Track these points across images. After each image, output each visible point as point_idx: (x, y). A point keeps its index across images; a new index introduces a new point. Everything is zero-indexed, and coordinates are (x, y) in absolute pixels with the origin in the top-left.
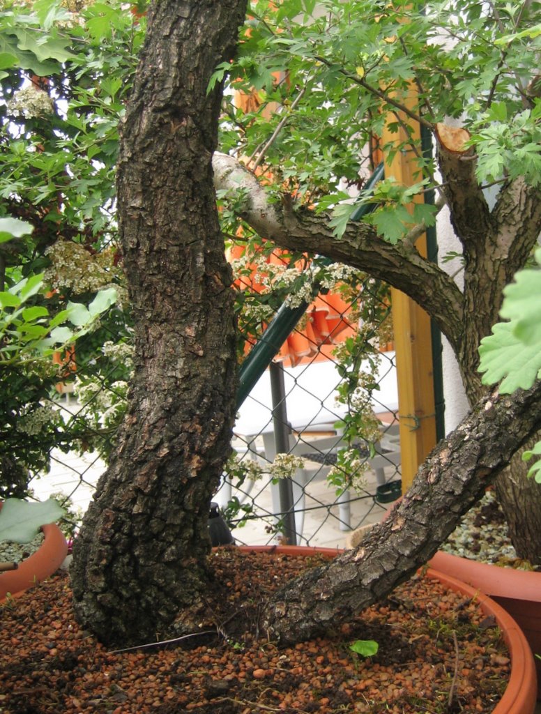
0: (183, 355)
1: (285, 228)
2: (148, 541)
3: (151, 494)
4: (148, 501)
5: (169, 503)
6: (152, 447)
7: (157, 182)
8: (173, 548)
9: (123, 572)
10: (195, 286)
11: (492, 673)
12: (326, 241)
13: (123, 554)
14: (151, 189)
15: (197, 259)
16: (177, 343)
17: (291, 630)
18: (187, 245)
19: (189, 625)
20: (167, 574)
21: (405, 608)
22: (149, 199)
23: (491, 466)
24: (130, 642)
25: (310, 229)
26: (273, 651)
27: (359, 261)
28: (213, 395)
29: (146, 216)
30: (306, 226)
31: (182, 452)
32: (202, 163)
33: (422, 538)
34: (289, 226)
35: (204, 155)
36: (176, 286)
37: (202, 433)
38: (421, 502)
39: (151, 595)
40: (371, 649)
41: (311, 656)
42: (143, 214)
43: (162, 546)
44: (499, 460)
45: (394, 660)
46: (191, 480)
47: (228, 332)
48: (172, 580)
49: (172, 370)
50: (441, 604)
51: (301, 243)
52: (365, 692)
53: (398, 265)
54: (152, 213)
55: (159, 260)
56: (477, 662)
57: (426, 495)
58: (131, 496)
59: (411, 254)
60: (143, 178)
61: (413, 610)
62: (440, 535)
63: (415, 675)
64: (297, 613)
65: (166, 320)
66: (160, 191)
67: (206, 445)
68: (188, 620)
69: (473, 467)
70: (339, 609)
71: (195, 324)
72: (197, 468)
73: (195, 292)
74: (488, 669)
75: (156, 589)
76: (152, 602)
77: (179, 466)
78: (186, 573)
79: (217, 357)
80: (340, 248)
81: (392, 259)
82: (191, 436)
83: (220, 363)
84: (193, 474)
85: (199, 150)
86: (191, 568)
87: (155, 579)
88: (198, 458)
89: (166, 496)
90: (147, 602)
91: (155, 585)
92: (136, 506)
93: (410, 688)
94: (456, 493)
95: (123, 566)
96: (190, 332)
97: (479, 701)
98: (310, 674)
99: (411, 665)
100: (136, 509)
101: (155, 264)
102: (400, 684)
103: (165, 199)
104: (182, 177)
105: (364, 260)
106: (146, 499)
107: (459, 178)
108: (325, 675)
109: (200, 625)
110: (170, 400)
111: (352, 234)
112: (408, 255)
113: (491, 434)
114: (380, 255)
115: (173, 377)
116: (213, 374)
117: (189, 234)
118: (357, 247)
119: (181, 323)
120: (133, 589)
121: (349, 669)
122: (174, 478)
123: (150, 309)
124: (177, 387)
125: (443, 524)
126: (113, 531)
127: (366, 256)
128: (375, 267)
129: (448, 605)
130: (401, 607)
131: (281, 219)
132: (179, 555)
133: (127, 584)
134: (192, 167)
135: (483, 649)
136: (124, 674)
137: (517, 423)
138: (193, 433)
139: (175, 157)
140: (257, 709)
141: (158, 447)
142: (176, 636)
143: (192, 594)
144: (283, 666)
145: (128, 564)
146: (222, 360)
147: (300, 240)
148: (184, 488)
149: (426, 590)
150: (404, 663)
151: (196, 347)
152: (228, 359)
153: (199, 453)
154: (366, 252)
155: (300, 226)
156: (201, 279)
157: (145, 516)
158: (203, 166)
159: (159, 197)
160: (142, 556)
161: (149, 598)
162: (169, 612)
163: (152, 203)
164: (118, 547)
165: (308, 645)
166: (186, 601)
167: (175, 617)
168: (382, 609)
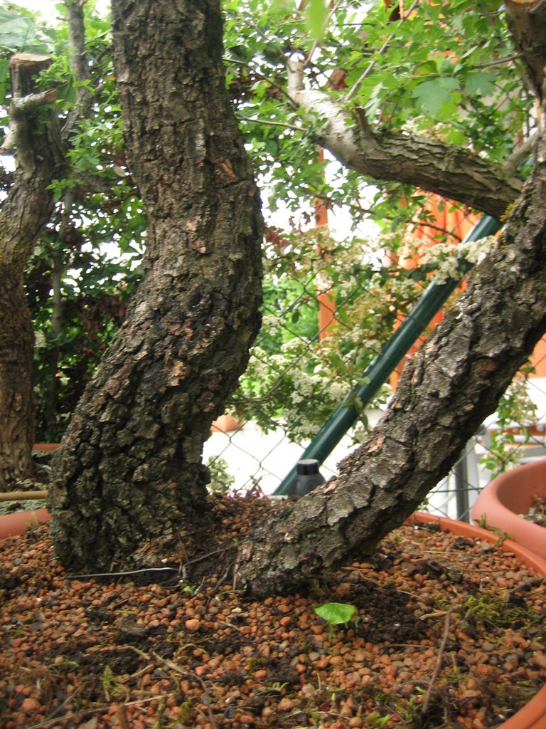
0: (183, 251)
1: (362, 150)
2: (114, 454)
3: (122, 401)
4: (117, 409)
5: (142, 414)
6: (131, 350)
7: (143, 51)
8: (146, 466)
9: (84, 486)
10: (194, 172)
11: (524, 677)
12: (409, 163)
13: (88, 467)
14: (138, 60)
15: (197, 142)
16: (178, 239)
17: (257, 577)
18: (182, 123)
19: (151, 558)
20: (134, 495)
21: (448, 578)
22: (136, 71)
23: (491, 355)
24: (85, 570)
25: (391, 151)
26: (233, 601)
27: (448, 186)
28: (212, 297)
29: (135, 91)
30: (386, 148)
31: (162, 357)
32: (196, 26)
33: (402, 463)
34: (366, 147)
35: (196, 18)
36: (175, 174)
37: (192, 338)
38: (402, 411)
39: (111, 519)
40: (343, 616)
41: (278, 614)
42: (131, 89)
43: (131, 462)
44: (504, 346)
45: (386, 636)
46: (171, 390)
47: (240, 231)
48: (138, 503)
49: (170, 269)
50: (501, 580)
51: (381, 167)
52: (324, 673)
53: (494, 188)
54: (141, 87)
55: (154, 143)
56: (509, 658)
57: (408, 401)
58: (101, 402)
59: (510, 177)
60: (126, 46)
61: (460, 581)
62: (427, 461)
63: (408, 662)
64: (262, 556)
65: (169, 215)
66: (148, 62)
67: (195, 352)
68: (150, 552)
69: (463, 356)
70: (306, 556)
71: (198, 218)
72: (178, 376)
73: (194, 179)
74: (521, 670)
75: (119, 512)
76: (113, 526)
77: (158, 372)
78: (159, 498)
79: (226, 257)
80: (425, 172)
81: (487, 183)
82: (176, 340)
83: (227, 263)
84: (174, 383)
85: (189, 11)
86: (166, 493)
87: (119, 500)
88: (181, 364)
89: (139, 405)
90: (108, 525)
91: (119, 507)
92: (105, 414)
93: (389, 677)
94: (442, 395)
95: (86, 480)
96: (191, 226)
97: (481, 714)
98: (265, 637)
99: (410, 647)
100: (104, 417)
101: (149, 148)
102: (378, 670)
103: (154, 70)
104: (169, 43)
105: (453, 185)
106: (115, 407)
107: (535, 45)
108: (281, 640)
109: (164, 560)
110: (160, 299)
111: (438, 156)
112: (506, 178)
113: (488, 305)
114: (472, 178)
115: (169, 275)
116: (217, 275)
117: (184, 111)
118: (444, 169)
119: (182, 216)
120: (92, 508)
121: (318, 638)
122: (150, 385)
123: (153, 202)
124: (173, 288)
125: (431, 445)
126: (78, 440)
127: (455, 179)
128: (468, 193)
129: (511, 583)
130: (443, 576)
131: (357, 142)
132: (152, 477)
133: (87, 501)
134: (182, 31)
135: (526, 643)
136: (56, 602)
137: (530, 288)
138: (179, 337)
139: (161, 20)
140: (165, 668)
141: (138, 349)
142: (135, 568)
143: (164, 523)
144: (233, 621)
145: (92, 479)
146: (230, 260)
147: (379, 164)
148: (161, 399)
149: (494, 564)
150: (401, 642)
151: (198, 243)
152: (239, 260)
153: (184, 359)
154: (455, 175)
155: (379, 148)
156: (202, 164)
157: (113, 426)
158: (196, 32)
159: (148, 69)
160: (107, 471)
161: (111, 521)
162: (129, 539)
163: (140, 76)
164: (83, 459)
165: (280, 601)
166: (151, 529)
167: (136, 547)
168: (417, 576)
